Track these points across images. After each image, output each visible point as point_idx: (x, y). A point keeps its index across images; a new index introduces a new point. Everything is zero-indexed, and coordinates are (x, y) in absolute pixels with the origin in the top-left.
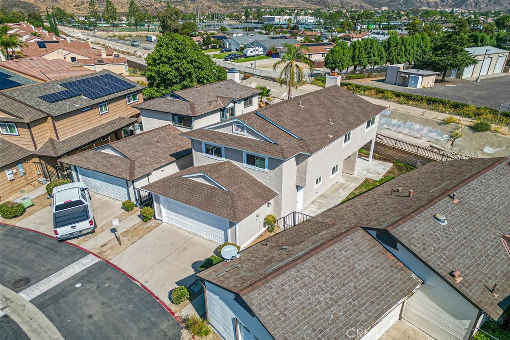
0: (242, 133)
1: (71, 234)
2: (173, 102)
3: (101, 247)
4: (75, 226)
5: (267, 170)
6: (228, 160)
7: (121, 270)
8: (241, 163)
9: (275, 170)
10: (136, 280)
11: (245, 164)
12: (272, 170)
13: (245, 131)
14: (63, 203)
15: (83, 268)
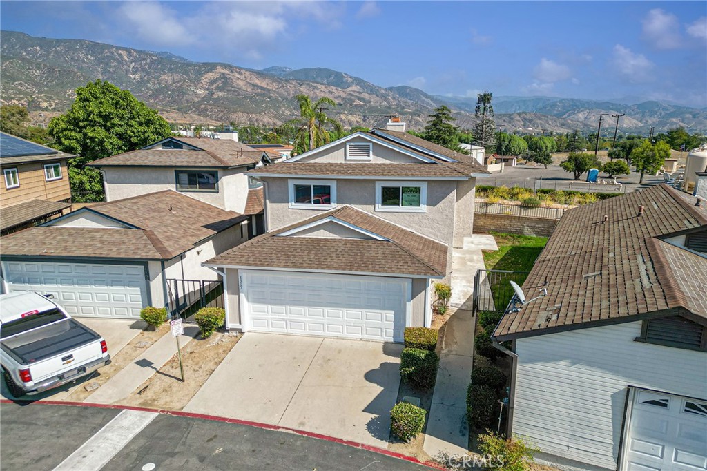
0: (367, 158)
1: (61, 377)
2: (172, 153)
3: (140, 393)
4: (71, 356)
5: (423, 208)
6: (344, 205)
7: (225, 419)
8: (372, 207)
9: (441, 205)
10: (279, 427)
11: (379, 207)
12: (434, 206)
13: (371, 152)
14: (19, 317)
15: (131, 436)
